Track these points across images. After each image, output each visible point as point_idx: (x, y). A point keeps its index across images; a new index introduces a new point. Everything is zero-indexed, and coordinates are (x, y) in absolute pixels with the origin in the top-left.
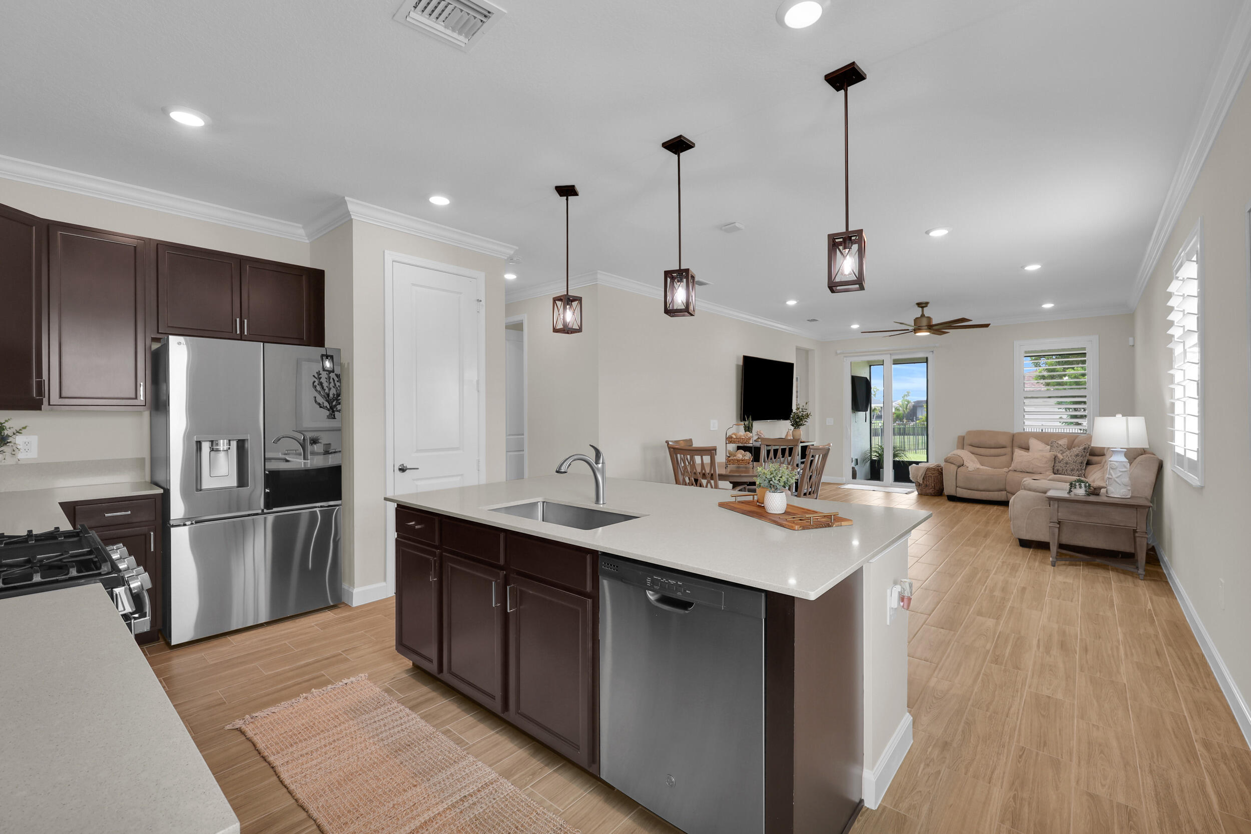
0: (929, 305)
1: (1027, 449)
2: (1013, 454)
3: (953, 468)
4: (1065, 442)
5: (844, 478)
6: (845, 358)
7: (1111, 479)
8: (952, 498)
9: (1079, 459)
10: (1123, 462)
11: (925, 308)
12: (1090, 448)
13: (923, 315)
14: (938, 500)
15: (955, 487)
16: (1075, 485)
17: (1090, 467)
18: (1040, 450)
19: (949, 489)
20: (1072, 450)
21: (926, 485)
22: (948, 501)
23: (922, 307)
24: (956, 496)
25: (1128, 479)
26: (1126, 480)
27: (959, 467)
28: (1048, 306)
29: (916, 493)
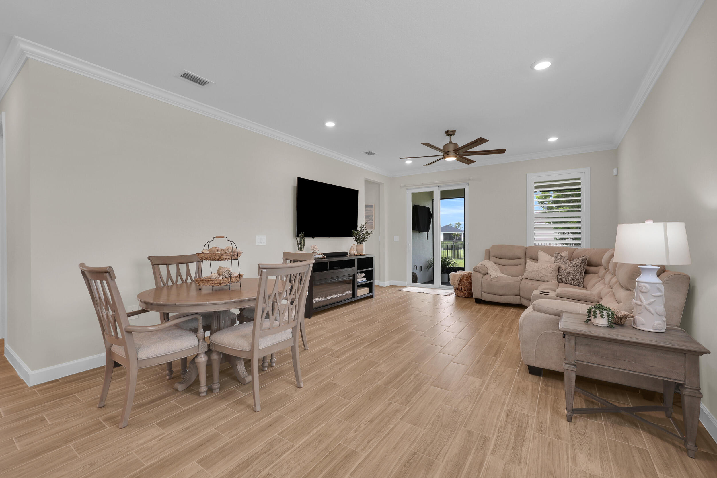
0: (455, 134)
1: (536, 259)
2: (526, 264)
3: (479, 276)
4: (566, 254)
5: (406, 282)
6: (407, 190)
7: (641, 305)
8: (479, 301)
9: (579, 269)
10: (658, 283)
11: (452, 137)
12: (587, 260)
13: (451, 142)
14: (468, 302)
15: (480, 291)
16: (595, 313)
17: (588, 277)
18: (547, 261)
19: (477, 294)
20: (572, 261)
21: (461, 289)
22: (475, 303)
23: (450, 135)
24: (481, 299)
25: (663, 307)
26: (660, 308)
27: (484, 275)
28: (553, 139)
29: (454, 295)
